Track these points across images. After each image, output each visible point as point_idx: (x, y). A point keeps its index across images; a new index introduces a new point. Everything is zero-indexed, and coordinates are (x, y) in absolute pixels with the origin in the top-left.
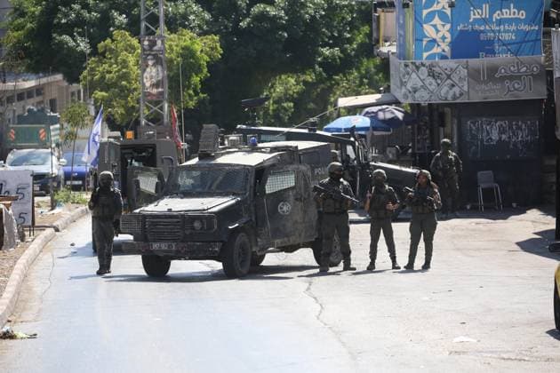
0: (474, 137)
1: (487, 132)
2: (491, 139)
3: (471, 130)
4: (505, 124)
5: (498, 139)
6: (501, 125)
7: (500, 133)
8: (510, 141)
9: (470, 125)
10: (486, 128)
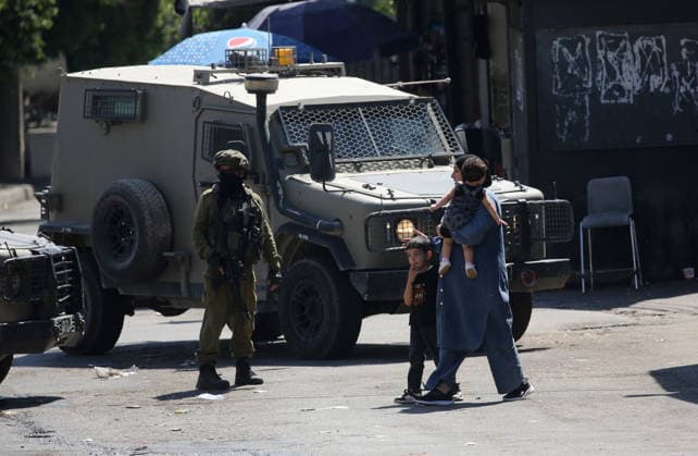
0: (572, 83)
2: (620, 88)
3: (564, 64)
4: (656, 44)
5: (638, 87)
6: (649, 48)
7: (646, 71)
8: (673, 93)
9: (560, 50)
10: (605, 57)
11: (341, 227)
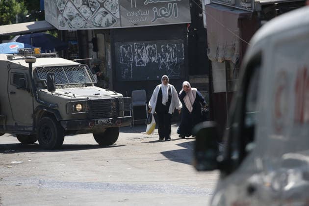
0: (127, 60)
1: (138, 54)
2: (142, 61)
3: (124, 54)
4: (153, 47)
5: (148, 61)
6: (151, 48)
7: (150, 56)
8: (159, 63)
9: (123, 49)
10: (137, 51)
11: (58, 106)
